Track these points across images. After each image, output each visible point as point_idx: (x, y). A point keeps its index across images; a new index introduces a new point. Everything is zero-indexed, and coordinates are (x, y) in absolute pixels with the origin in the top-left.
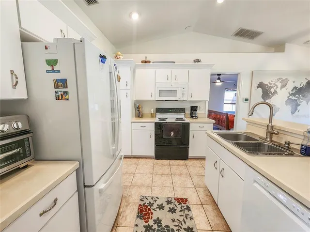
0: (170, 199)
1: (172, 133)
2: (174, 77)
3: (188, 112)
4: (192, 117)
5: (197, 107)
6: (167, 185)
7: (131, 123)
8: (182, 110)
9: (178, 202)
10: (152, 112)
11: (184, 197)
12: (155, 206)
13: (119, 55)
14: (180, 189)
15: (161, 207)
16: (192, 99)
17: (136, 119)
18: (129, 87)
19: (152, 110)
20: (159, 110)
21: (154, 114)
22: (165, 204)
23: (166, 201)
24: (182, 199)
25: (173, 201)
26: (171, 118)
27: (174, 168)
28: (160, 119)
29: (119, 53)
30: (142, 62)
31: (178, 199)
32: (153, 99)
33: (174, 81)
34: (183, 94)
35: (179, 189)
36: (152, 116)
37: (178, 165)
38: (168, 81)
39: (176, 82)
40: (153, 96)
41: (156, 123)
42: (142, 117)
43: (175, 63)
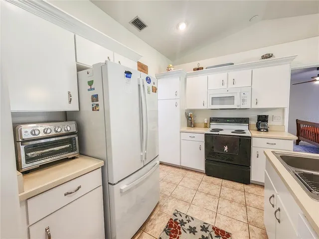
0: (206, 226)
1: (226, 148)
2: (231, 81)
3: (253, 123)
4: (259, 130)
5: (266, 117)
6: (209, 208)
7: (180, 132)
8: (245, 121)
9: (215, 233)
10: (206, 122)
11: (227, 230)
12: (187, 226)
13: (171, 67)
14: (225, 218)
15: (193, 230)
16: (259, 106)
17: (188, 129)
18: (178, 97)
19: (206, 119)
20: (213, 120)
21: (208, 124)
22: (198, 229)
23: (201, 227)
24: (223, 232)
25: (210, 229)
26: (228, 130)
27: (226, 191)
28: (214, 130)
29: (171, 65)
30: (194, 70)
31: (218, 230)
32: (205, 107)
33: (231, 85)
34: (244, 100)
35: (223, 218)
36: (206, 126)
37: (233, 188)
38: (224, 87)
39: (234, 86)
40: (206, 105)
41: (206, 134)
42: (194, 127)
43: (233, 64)
